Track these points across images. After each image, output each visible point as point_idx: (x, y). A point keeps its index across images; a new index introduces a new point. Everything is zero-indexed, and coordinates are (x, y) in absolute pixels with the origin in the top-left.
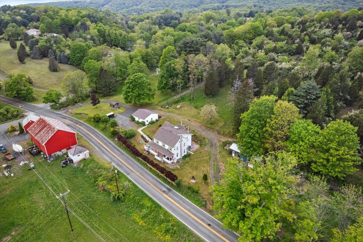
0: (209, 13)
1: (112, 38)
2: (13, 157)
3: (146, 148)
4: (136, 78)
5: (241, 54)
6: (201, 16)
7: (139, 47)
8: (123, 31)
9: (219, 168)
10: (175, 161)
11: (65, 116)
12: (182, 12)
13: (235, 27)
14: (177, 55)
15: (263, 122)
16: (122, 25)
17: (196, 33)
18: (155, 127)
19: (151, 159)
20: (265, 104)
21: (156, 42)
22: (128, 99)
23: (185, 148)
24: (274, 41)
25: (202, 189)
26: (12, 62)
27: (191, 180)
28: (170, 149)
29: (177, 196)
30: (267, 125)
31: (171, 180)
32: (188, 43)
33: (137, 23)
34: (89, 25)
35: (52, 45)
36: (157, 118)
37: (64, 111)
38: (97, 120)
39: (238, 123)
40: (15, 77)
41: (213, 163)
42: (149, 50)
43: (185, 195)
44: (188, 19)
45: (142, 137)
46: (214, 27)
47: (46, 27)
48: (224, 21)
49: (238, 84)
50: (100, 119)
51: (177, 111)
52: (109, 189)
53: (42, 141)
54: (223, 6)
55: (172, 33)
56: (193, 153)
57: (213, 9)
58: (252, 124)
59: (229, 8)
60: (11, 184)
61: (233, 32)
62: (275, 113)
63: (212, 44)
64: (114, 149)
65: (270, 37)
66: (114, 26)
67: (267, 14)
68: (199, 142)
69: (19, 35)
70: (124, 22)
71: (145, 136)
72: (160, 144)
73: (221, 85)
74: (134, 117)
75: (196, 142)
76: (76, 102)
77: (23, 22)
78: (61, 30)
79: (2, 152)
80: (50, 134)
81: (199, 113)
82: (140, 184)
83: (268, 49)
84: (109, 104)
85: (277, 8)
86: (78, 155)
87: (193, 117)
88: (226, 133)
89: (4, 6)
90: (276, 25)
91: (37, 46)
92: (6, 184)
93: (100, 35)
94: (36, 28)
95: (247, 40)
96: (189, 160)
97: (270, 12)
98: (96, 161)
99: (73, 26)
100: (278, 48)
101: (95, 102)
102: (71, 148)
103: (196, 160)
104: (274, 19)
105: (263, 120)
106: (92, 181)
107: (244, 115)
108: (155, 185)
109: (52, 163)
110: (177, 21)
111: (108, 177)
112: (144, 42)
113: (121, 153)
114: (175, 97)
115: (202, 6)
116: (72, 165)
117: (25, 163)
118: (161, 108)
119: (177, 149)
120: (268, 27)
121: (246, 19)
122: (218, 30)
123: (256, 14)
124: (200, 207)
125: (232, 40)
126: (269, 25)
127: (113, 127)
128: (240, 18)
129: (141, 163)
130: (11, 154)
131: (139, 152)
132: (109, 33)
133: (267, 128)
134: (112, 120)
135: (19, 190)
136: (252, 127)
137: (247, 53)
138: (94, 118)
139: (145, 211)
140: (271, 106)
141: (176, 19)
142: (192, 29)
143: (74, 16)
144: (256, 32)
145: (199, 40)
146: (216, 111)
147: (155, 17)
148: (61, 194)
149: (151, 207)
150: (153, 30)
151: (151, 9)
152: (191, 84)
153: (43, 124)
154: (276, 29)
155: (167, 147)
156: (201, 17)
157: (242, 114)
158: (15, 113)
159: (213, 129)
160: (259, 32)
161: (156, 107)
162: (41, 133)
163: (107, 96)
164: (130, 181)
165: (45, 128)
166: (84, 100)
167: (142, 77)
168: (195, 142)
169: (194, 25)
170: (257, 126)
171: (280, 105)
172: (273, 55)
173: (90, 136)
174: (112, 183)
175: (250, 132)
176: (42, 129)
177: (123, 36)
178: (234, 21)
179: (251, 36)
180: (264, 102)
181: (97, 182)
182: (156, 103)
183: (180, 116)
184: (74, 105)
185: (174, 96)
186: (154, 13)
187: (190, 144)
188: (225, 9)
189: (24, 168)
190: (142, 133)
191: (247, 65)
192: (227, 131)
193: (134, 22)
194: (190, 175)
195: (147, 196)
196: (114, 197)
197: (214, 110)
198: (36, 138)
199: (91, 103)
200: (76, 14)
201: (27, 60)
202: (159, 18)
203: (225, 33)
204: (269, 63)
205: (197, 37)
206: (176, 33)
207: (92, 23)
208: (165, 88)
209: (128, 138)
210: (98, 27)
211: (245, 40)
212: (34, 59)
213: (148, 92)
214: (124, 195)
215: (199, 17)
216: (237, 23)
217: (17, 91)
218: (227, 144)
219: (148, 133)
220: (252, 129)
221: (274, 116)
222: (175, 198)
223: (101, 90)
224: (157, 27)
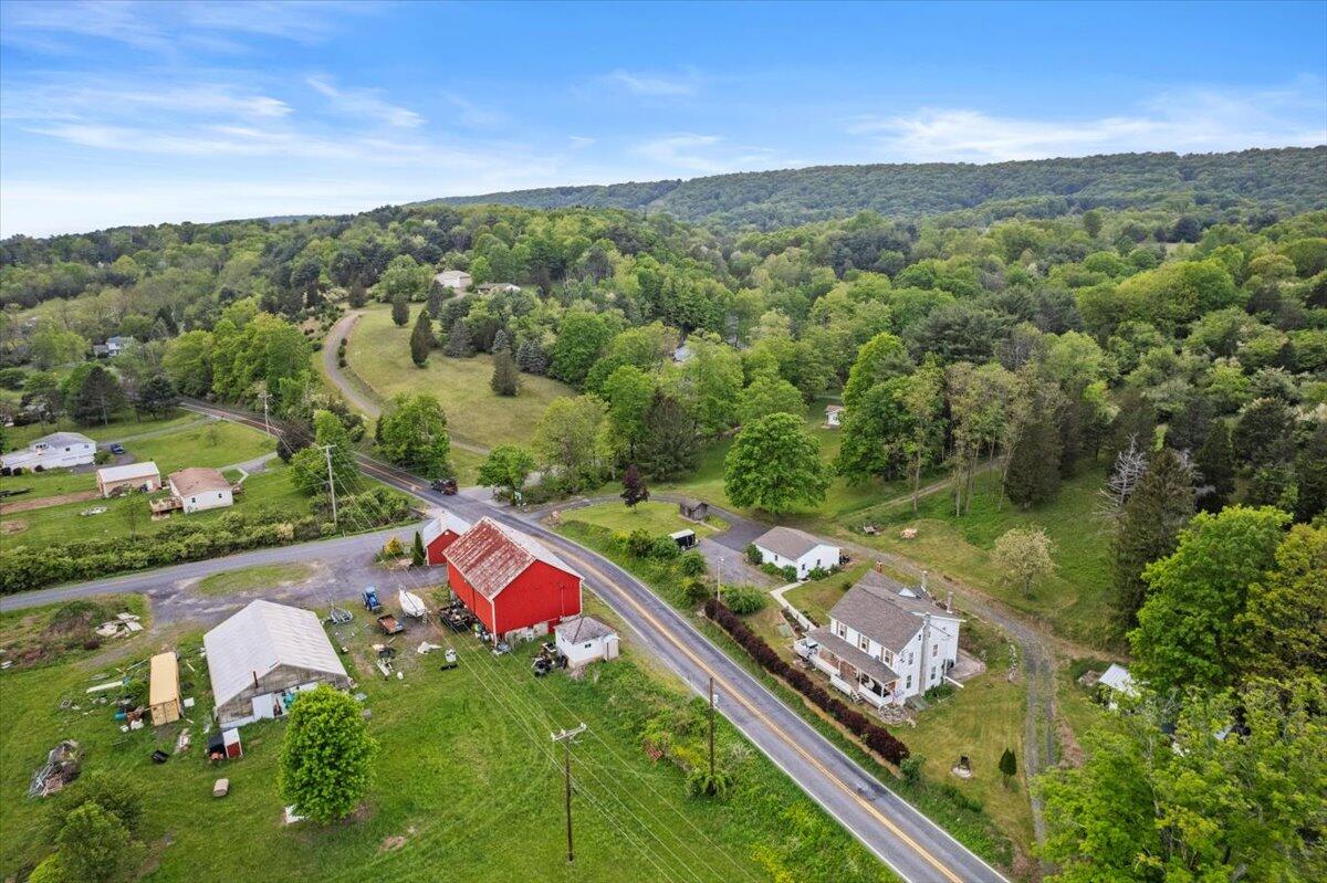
0: (1018, 229)
1: (680, 305)
2: (399, 628)
3: (799, 648)
4: (774, 429)
5: (1144, 368)
6: (988, 237)
7: (770, 334)
8: (718, 281)
9: (1057, 744)
10: (901, 702)
11: (540, 530)
12: (915, 222)
13: (1118, 277)
14: (909, 362)
15: (1234, 594)
16: (715, 262)
17: (971, 294)
18: (829, 588)
19: (818, 683)
20: (1240, 533)
21: (827, 319)
22: (741, 494)
23: (935, 662)
24: (1284, 328)
25: (993, 803)
26: (393, 363)
27: (956, 770)
28: (887, 659)
29: (904, 811)
30: (1250, 603)
31: (888, 758)
32: (948, 326)
33: (761, 258)
34: (615, 263)
35: (504, 319)
36: (837, 562)
37: (533, 516)
38: (640, 550)
39: (1135, 594)
40: (411, 403)
41: (1035, 727)
42: (805, 344)
43: (933, 813)
44: (939, 246)
45: (787, 614)
46: (1036, 275)
47: (490, 265)
48: (1076, 255)
49: (1133, 467)
50: (650, 547)
51: (901, 545)
52: (680, 759)
53: (487, 589)
54: (1070, 203)
55: (883, 291)
56: (962, 686)
57: (1030, 214)
58: (1189, 599)
59: (1095, 211)
60: (398, 699)
61: (1113, 292)
62: (1280, 563)
63: (1035, 331)
64: (694, 643)
65: (1267, 313)
66: (688, 264)
67: (1255, 231)
68: (983, 652)
69: (415, 286)
70: (719, 253)
71: (795, 612)
72: (852, 637)
73: (1067, 470)
74: (760, 549)
75: (974, 653)
76: (570, 492)
77: (429, 252)
78: (528, 275)
79: (371, 610)
80: (511, 571)
81: (985, 559)
82: (779, 757)
83: (1257, 354)
84: (676, 506)
85: (1299, 208)
86: (587, 643)
87: (961, 569)
88: (1086, 632)
89: (383, 209)
90: (1294, 268)
91: (465, 318)
92: (387, 697)
93: (646, 293)
94: (461, 267)
95: (1168, 323)
96: (948, 705)
97: (1270, 221)
98: (641, 668)
99: (564, 262)
100: (1298, 353)
101: (633, 496)
102: (561, 623)
103: (972, 708)
104: (1282, 246)
105: (1234, 586)
106: (625, 727)
107: (1158, 570)
108: (830, 767)
109: (505, 659)
110: (900, 255)
111: (678, 721)
112: (787, 318)
113: (718, 656)
114: (897, 502)
115: (992, 204)
116: (564, 672)
117: (432, 649)
118: (849, 534)
119: (911, 663)
120: (1254, 278)
121: (1163, 250)
122: (1054, 285)
123: (1206, 231)
124: (988, 859)
125: (1108, 320)
126: (1262, 269)
127: (692, 574)
128: (1140, 247)
129: (783, 695)
130: (394, 619)
131: (778, 659)
132: (673, 286)
133: (1249, 616)
134: (687, 553)
135: (418, 718)
136: (1190, 610)
137: (1168, 368)
138: (632, 542)
139: (795, 842)
140: (1263, 540)
141: (897, 246)
142: (956, 280)
143: (570, 233)
144: (1206, 297)
145: (989, 316)
146: (1051, 556)
147: (821, 239)
148: (563, 732)
149: (818, 832)
150: (816, 282)
151: (804, 211)
152: (958, 458)
153: (489, 541)
154: (1291, 285)
155: (875, 650)
156: (990, 241)
157: (1148, 566)
158: (400, 507)
159: (1036, 613)
160: (1216, 293)
161: (833, 526)
162: (485, 564)
163: (667, 480)
164: (747, 743)
165: (498, 553)
166: (594, 489)
167: (793, 426)
168: (970, 651)
169: (963, 268)
170: (1212, 607)
171: (1304, 538)
172: (1279, 375)
173: (617, 594)
174: (690, 741)
175: (1180, 623)
176: (489, 553)
177: (716, 299)
178: (1114, 255)
179: (1185, 309)
180: (1236, 526)
181: (642, 733)
182: (831, 514)
183: (915, 564)
184: (563, 498)
185: (894, 496)
186: (817, 226)
187: (952, 656)
188: (1078, 212)
189: (431, 663)
190: (785, 603)
191: (1166, 407)
192: (1088, 626)
193: (751, 255)
194: (953, 753)
195: (803, 796)
196: (696, 782)
197: (1042, 549)
198: (468, 577)
199: (622, 496)
200: (577, 227)
201: (433, 358)
202: (838, 243)
203: (1081, 295)
204: (1257, 403)
205: (982, 306)
206: (900, 292)
207: (623, 255)
208: (864, 470)
209: (739, 612)
210: (641, 269)
211: (1159, 324)
212: (451, 356)
213: (809, 475)
214: (728, 784)
215: (982, 240)
216: (1127, 264)
217: (410, 444)
218: (1090, 668)
219: (805, 605)
220: (1188, 614)
221: (1279, 574)
222: (900, 816)
223: (648, 461)
224: (830, 271)
